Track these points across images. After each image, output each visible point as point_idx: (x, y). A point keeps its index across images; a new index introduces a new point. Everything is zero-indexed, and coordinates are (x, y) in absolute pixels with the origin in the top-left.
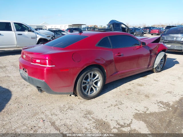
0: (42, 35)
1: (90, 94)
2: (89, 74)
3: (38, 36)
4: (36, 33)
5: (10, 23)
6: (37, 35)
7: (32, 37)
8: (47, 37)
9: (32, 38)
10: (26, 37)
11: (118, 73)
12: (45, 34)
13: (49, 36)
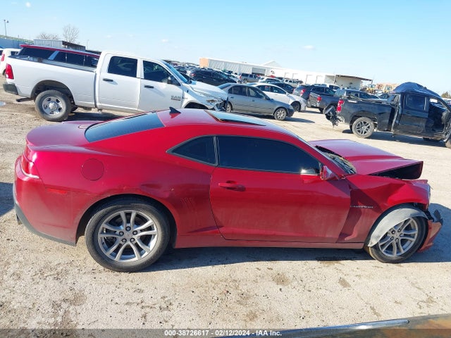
0: (197, 95)
1: (121, 259)
2: (122, 213)
3: (187, 95)
4: (184, 89)
5: (137, 60)
6: (186, 93)
7: (172, 96)
8: (209, 101)
9: (174, 98)
10: (160, 93)
11: (221, 230)
12: (204, 94)
13: (213, 101)
